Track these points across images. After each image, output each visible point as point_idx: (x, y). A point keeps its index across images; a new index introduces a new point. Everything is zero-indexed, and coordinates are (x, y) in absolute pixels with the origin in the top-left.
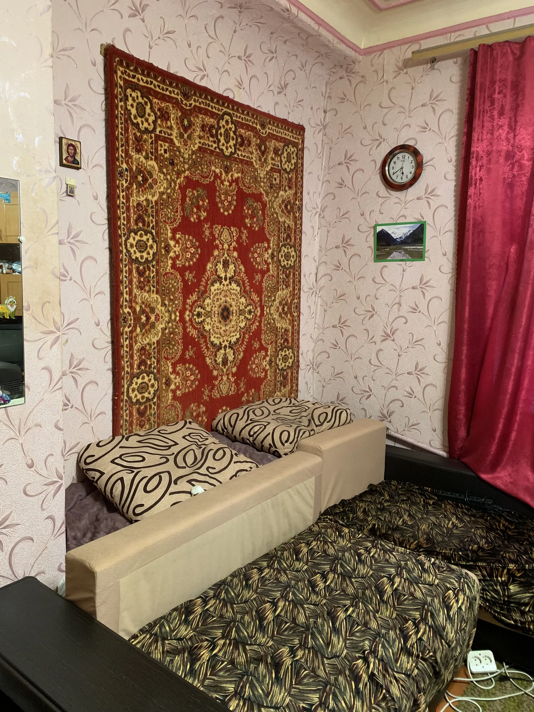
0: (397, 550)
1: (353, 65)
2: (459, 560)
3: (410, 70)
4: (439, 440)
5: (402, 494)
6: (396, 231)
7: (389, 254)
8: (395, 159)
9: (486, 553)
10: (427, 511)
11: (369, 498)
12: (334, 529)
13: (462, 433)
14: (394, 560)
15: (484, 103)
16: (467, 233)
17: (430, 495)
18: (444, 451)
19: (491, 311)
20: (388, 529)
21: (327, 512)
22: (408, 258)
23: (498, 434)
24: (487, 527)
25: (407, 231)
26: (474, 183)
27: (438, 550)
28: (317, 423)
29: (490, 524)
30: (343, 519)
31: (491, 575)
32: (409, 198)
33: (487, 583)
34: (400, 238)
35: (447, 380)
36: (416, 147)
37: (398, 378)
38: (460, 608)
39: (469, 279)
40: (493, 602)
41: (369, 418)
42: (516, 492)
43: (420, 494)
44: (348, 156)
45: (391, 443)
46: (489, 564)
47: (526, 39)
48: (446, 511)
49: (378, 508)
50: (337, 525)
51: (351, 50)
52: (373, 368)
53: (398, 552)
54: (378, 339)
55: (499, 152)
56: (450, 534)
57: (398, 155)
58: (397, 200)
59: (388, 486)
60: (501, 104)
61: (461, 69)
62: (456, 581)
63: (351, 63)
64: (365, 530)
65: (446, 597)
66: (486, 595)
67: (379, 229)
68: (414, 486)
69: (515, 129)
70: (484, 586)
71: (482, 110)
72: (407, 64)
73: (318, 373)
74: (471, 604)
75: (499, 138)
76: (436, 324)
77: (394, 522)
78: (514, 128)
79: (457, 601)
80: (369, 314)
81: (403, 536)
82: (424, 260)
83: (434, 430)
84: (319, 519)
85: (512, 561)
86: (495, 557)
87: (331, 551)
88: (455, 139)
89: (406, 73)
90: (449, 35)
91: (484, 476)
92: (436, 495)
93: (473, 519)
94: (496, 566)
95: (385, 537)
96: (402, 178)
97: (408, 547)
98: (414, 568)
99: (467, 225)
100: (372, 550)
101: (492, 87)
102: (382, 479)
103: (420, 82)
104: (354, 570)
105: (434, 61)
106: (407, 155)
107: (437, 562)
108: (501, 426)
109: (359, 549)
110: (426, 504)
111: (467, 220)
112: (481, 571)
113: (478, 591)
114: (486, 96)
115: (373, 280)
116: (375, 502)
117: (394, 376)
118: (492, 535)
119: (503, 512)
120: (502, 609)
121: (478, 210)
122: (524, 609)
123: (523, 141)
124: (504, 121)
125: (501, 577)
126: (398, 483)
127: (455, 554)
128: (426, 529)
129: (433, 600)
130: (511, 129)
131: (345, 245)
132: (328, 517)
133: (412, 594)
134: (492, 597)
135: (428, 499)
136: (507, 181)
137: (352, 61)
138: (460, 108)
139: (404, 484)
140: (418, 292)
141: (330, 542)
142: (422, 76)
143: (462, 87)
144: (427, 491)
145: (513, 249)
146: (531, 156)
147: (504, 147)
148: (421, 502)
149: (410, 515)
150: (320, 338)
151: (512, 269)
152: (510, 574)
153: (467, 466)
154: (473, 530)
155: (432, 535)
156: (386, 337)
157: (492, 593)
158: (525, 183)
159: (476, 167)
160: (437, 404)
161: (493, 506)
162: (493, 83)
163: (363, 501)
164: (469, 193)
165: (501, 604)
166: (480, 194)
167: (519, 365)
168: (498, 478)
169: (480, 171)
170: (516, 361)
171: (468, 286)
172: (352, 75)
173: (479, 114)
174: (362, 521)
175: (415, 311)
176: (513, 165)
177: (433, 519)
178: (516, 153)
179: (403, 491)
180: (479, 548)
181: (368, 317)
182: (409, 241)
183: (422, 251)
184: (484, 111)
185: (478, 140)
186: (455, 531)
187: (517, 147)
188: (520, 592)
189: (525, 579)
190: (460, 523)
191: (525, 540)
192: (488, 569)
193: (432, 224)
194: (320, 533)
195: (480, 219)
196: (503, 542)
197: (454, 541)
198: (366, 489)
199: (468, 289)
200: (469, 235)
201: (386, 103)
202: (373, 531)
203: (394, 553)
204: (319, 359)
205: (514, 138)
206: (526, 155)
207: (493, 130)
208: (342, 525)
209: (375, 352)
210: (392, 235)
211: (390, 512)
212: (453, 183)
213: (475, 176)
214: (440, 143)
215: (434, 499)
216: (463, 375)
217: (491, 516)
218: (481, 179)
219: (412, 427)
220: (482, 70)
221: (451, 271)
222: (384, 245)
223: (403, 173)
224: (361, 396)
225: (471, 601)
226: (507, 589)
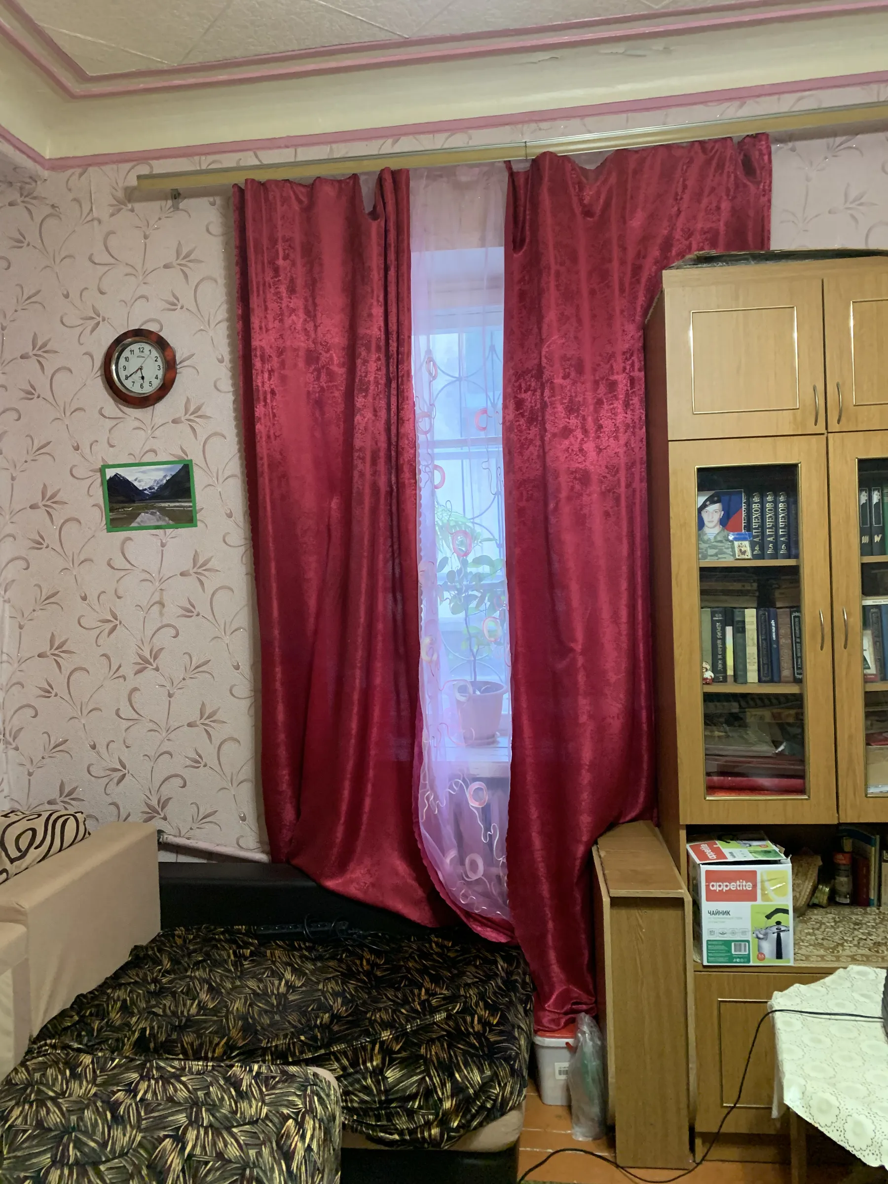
0: (190, 1069)
1: (34, 184)
2: (302, 1052)
3: (137, 206)
4: (253, 834)
5: (195, 951)
6: (140, 476)
7: (133, 516)
8: (126, 353)
9: (343, 1025)
10: (242, 972)
11: (133, 976)
12: (61, 1065)
13: (288, 814)
14: (185, 1094)
15: (263, 272)
16: (260, 480)
17: (245, 938)
18: (263, 852)
19: (312, 603)
20: (172, 1030)
21: (45, 1033)
22: (168, 523)
23: (344, 807)
24: (343, 974)
25: (161, 477)
26: (262, 397)
27: (263, 1045)
28: (14, 853)
29: (348, 966)
30: (79, 1039)
31: (354, 1064)
32: (158, 421)
33: (350, 1080)
34: (150, 488)
35: (255, 726)
36: (161, 334)
37: (172, 736)
38: (309, 1149)
39: (272, 555)
40: (363, 1111)
41: (125, 820)
42: (381, 899)
43: (227, 941)
44: (40, 343)
45: (169, 857)
46: (349, 1043)
47: (315, 181)
48: (274, 963)
49: (149, 992)
50: (67, 1054)
51: (24, 157)
52: (125, 724)
53: (192, 1074)
54: (128, 670)
55: (296, 350)
56: (284, 1005)
57: (132, 347)
58: (137, 424)
59: (169, 941)
60: (289, 274)
61: (224, 216)
62: (298, 1096)
63: (28, 180)
64: (126, 1047)
65: (282, 1136)
66: (352, 1101)
67: (110, 473)
68: (215, 929)
69: (315, 316)
70: (346, 1086)
71: (261, 283)
72: (131, 195)
73: (17, 749)
74: (327, 1132)
75: (292, 329)
76: (228, 633)
77: (182, 1012)
78: (312, 313)
79: (303, 1137)
80: (109, 626)
81: (199, 1036)
82: (196, 526)
83: (244, 819)
84: (29, 1051)
85: (385, 1025)
86: (359, 1026)
87: (55, 1118)
88: (224, 325)
89: (132, 210)
90: (197, 158)
91: (330, 884)
92: (256, 936)
93: (319, 964)
94: (361, 1043)
95: (166, 1049)
96: (142, 386)
97: (210, 1055)
98: (223, 1098)
99: (259, 466)
100: (140, 1087)
101: (273, 247)
102: (156, 929)
103: (157, 229)
104: (104, 1145)
105: (176, 195)
106: (147, 347)
107: (264, 1069)
108: (346, 793)
109: (114, 1093)
110: (239, 957)
111: (258, 458)
112: (338, 1060)
113: (337, 1102)
114: (266, 261)
115: (109, 565)
116: (144, 979)
117: (164, 734)
118: (352, 985)
119: (365, 937)
120: (378, 1118)
121: (274, 442)
122: (412, 1107)
123: (329, 336)
124: (297, 302)
125: (371, 1061)
126: (187, 930)
127: (294, 1043)
128: (241, 1009)
129: (259, 1154)
130: (309, 316)
131: (48, 503)
132: (48, 1041)
133: (220, 1156)
134: (362, 1101)
135: (242, 948)
136: (313, 396)
137: (31, 178)
138: (228, 277)
139: (199, 929)
140: (192, 581)
141: (51, 1098)
142: (160, 219)
143: (227, 244)
144: (239, 932)
145: (335, 503)
146: (342, 360)
147: (302, 343)
148: (229, 957)
149: (211, 989)
150: (14, 680)
151: (337, 534)
152: (386, 1051)
153: (302, 873)
154: (321, 987)
155: (253, 1018)
156: (144, 665)
157: (361, 1095)
158: (340, 401)
159: (262, 372)
160: (243, 770)
161: (350, 932)
162: (273, 241)
163: (120, 986)
164: (257, 414)
165: (377, 1109)
166: (274, 416)
167: (364, 686)
168: (352, 881)
169: (270, 379)
170: (357, 681)
171: (273, 565)
172: (34, 201)
173: (258, 288)
174: (119, 1029)
175: (190, 614)
176: (319, 371)
177: (252, 984)
178: (321, 354)
179: (197, 943)
180: (335, 1017)
181: (107, 631)
182: (167, 493)
183: (191, 511)
184: (264, 285)
185: (261, 328)
186: (291, 998)
187: (321, 344)
188: (403, 1079)
189: (408, 1052)
190: (299, 979)
191: (403, 978)
192: (350, 1054)
193: (203, 465)
194: (30, 1084)
195: (278, 457)
196: (369, 993)
197: (290, 1018)
198: (126, 958)
199: (273, 571)
200: (264, 481)
201: (102, 257)
202: (142, 1045)
203: (184, 1079)
204: (16, 722)
205: (316, 331)
206: (335, 358)
207: (282, 314)
208: (79, 1050)
209: (126, 696)
210: (136, 484)
211: (174, 994)
212: (230, 397)
213: (263, 386)
214: (202, 330)
215: (252, 944)
216: (281, 716)
217: (348, 950)
218: (273, 392)
219: (204, 821)
220: (254, 220)
221: (242, 542)
222: (123, 502)
223: (143, 378)
224: (106, 780)
225: (326, 1125)
226: (383, 1080)
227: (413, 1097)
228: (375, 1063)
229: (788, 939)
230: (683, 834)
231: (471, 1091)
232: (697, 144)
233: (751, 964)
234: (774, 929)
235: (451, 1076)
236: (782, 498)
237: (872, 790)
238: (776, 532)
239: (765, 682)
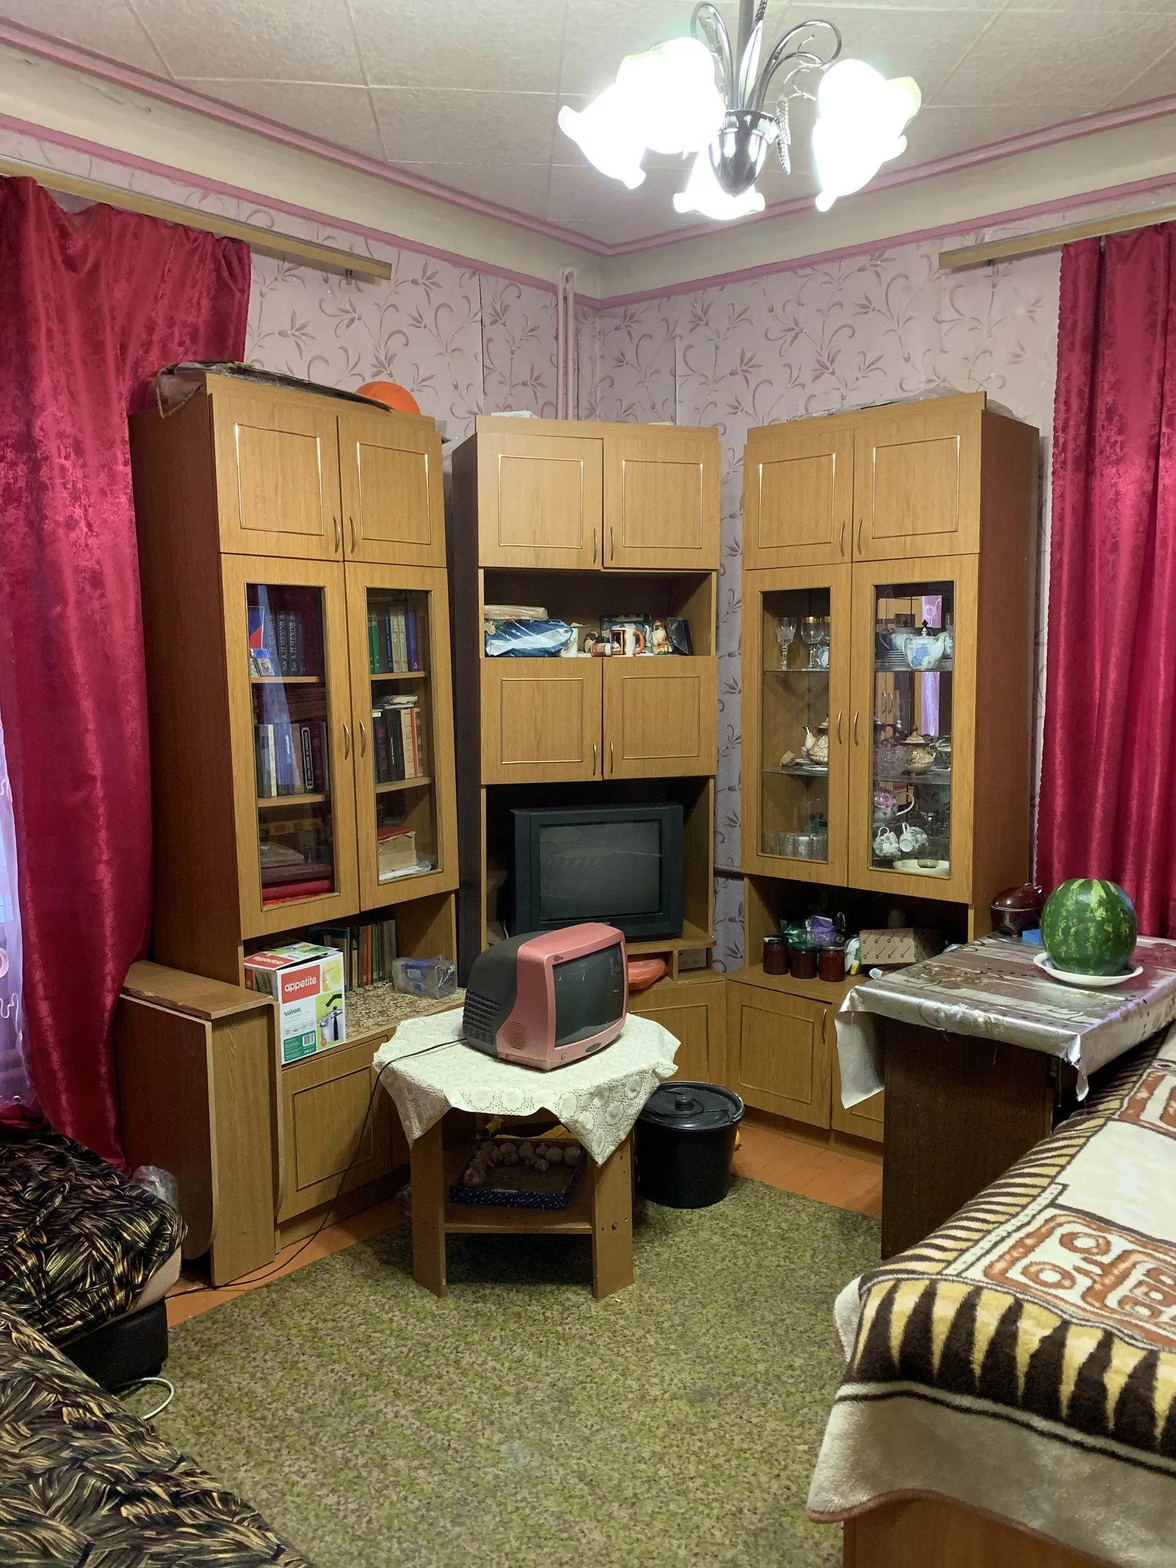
122: (83, 1288)
125: (26, 1263)
152: (35, 1248)
188: (67, 1264)
189: (60, 1238)
226: (44, 1277)
227: (83, 1278)
228: (30, 1263)
229: (342, 1020)
230: (241, 949)
231: (142, 1244)
232: (180, 228)
233: (317, 1051)
234: (333, 1015)
235: (120, 1238)
236: (292, 617)
237: (382, 877)
238: (288, 649)
239: (283, 795)
